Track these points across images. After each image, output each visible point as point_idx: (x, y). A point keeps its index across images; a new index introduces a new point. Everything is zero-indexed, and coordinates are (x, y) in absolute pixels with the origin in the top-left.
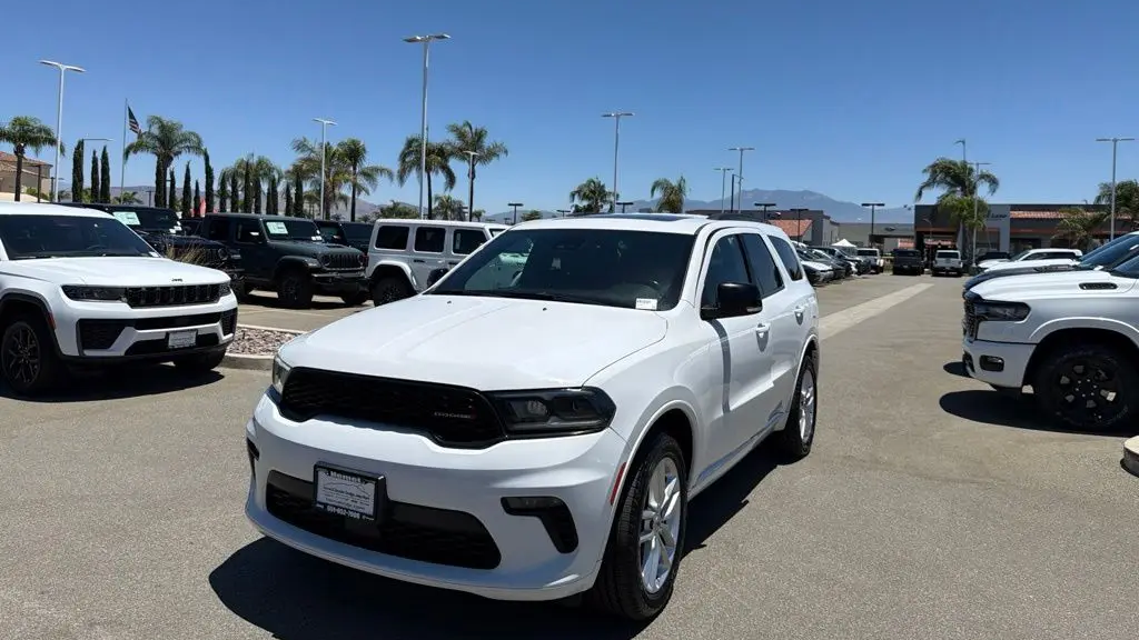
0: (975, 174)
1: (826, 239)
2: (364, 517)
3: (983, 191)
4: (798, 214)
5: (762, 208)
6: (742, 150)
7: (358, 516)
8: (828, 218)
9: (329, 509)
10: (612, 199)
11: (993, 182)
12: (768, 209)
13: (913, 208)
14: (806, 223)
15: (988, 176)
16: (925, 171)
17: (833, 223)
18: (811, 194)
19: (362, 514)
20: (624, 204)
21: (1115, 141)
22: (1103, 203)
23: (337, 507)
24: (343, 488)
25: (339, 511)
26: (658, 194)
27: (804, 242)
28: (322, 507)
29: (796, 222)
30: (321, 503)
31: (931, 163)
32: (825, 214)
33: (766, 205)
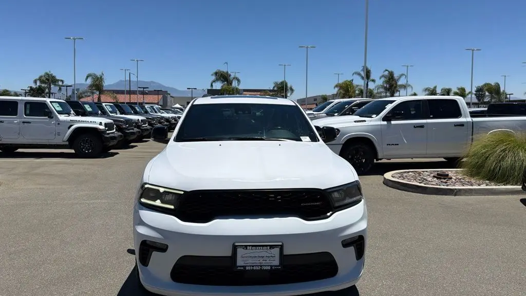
0: (231, 77)
1: (169, 104)
2: (273, 268)
3: (235, 84)
4: (157, 92)
5: (142, 89)
6: (137, 61)
7: (269, 268)
8: (169, 94)
9: (247, 268)
10: (60, 83)
11: (239, 81)
12: (145, 90)
13: (207, 90)
14: (161, 97)
15: (236, 78)
16: (212, 75)
17: (171, 97)
18: (154, 83)
19: (271, 266)
20: (67, 86)
21: (285, 65)
22: (275, 89)
23: (253, 266)
24: (252, 255)
25: (255, 268)
26: (89, 81)
27: (160, 105)
28: (242, 268)
29: (157, 96)
30: (240, 267)
31: (215, 71)
32: (168, 92)
33: (144, 88)
